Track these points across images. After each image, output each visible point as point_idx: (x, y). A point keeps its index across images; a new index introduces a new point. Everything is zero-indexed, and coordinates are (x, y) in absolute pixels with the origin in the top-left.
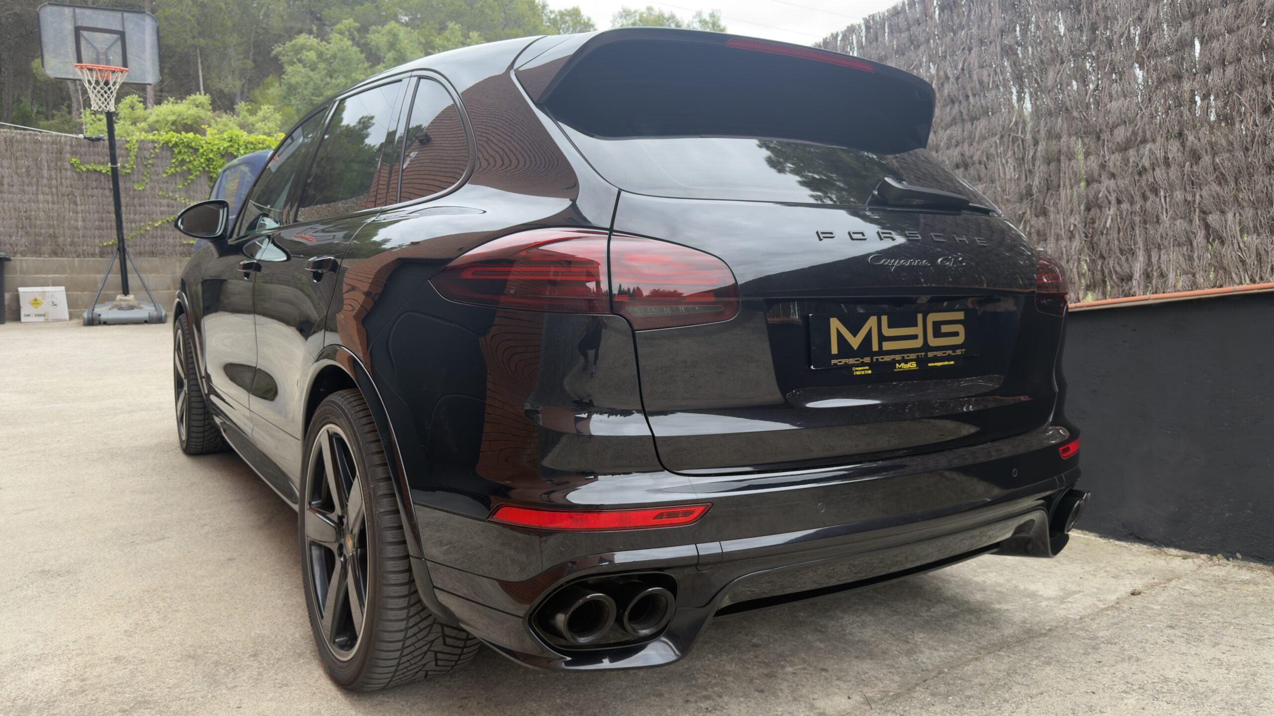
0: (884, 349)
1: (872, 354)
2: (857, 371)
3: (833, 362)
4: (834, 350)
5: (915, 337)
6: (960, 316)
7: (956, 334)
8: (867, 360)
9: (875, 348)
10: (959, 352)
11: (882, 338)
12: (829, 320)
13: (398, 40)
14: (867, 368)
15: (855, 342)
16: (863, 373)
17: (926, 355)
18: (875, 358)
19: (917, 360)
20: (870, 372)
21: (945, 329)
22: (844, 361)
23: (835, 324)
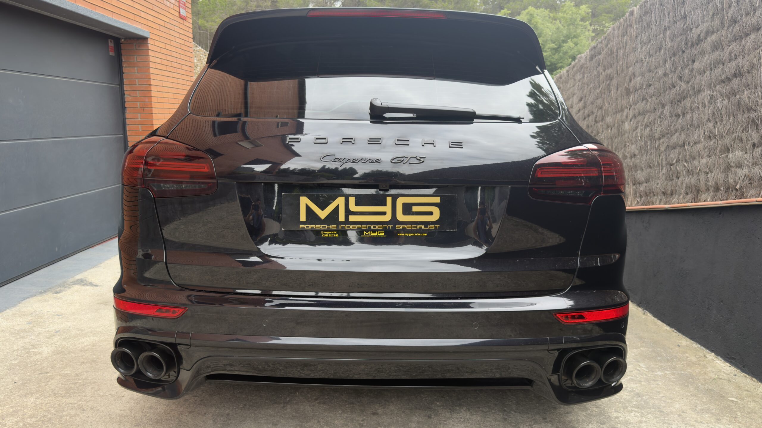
0: (350, 220)
1: (338, 223)
2: (324, 234)
3: (301, 226)
4: (303, 218)
5: (384, 213)
6: (437, 200)
7: (431, 213)
8: (333, 227)
9: (342, 218)
10: (432, 227)
11: (348, 213)
12: (300, 198)
13: (533, 17)
14: (336, 232)
15: (323, 214)
16: (330, 236)
17: (395, 227)
18: (340, 227)
19: (385, 230)
20: (337, 235)
21: (415, 209)
22: (311, 227)
23: (304, 201)
